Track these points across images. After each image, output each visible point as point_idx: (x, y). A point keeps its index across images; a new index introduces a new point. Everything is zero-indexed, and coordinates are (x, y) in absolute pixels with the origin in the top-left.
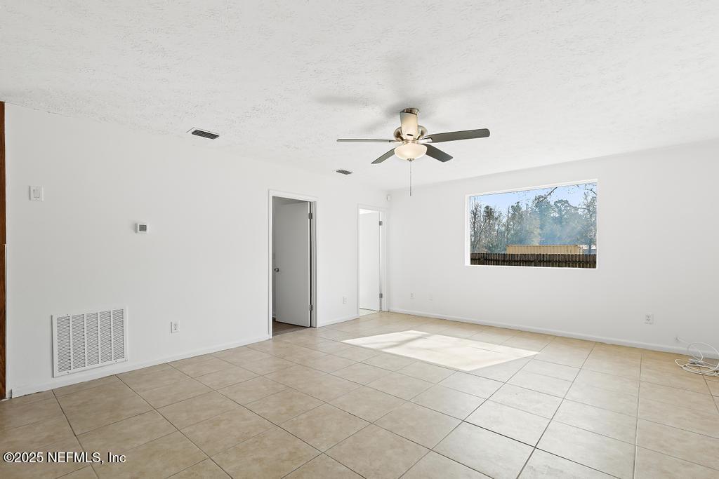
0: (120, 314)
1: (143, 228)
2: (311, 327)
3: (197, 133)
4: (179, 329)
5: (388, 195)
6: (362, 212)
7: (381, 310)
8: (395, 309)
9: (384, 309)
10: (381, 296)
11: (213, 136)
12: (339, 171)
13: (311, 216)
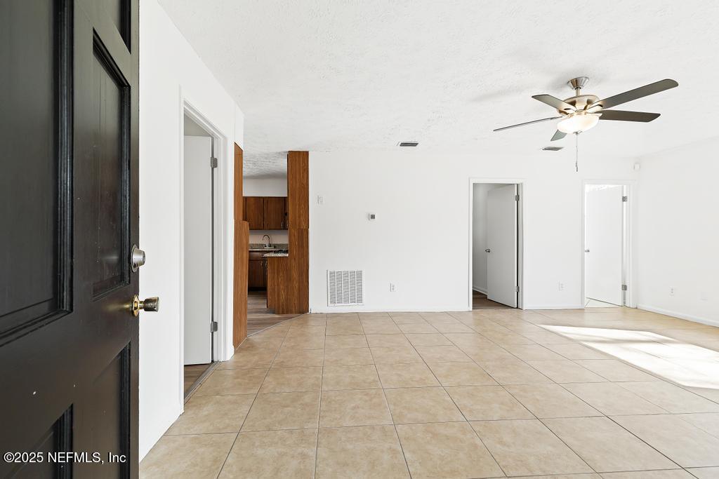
0: (360, 274)
1: (373, 217)
2: (517, 308)
3: (404, 144)
4: (395, 289)
5: (636, 163)
6: (588, 188)
7: (624, 305)
8: (645, 306)
9: (630, 303)
10: (625, 288)
11: (415, 145)
12: (545, 149)
13: (518, 198)
